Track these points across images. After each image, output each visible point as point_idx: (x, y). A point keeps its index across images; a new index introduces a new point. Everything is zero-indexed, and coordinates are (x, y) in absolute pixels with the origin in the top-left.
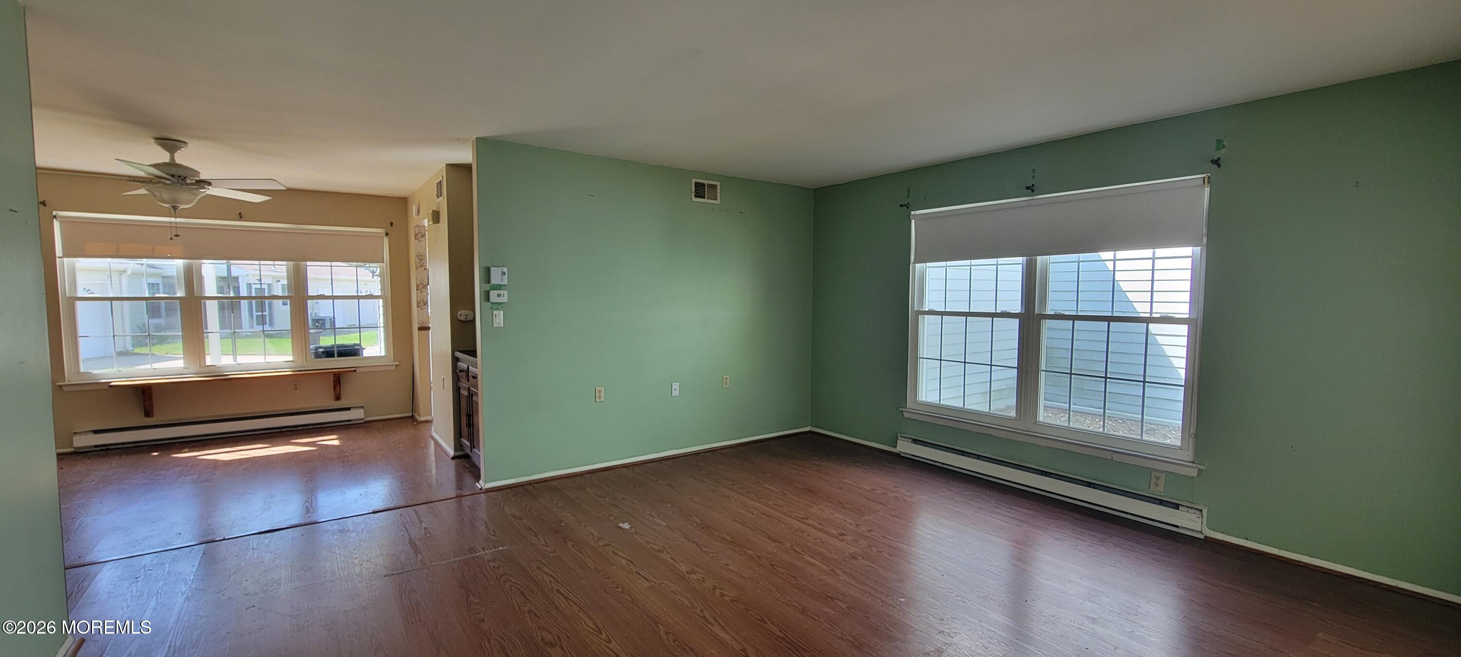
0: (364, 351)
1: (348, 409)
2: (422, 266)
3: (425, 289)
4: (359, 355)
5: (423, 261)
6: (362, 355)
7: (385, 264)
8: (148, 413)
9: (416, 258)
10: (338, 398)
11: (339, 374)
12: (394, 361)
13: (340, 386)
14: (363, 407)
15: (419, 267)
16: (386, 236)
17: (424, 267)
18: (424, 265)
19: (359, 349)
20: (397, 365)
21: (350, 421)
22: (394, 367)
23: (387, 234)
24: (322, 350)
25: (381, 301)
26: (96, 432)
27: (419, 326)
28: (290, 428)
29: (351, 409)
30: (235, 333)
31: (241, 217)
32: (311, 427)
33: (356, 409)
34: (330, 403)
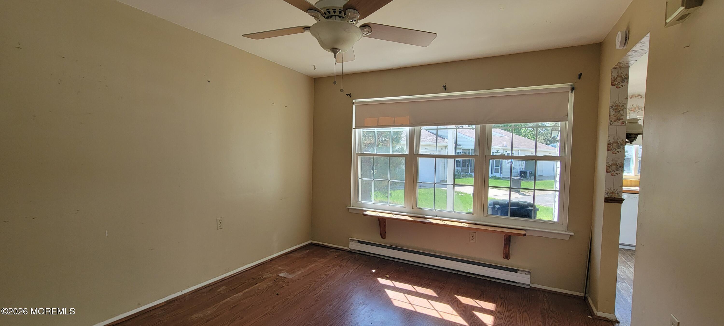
0: (538, 213)
1: (516, 271)
2: (618, 119)
3: (621, 150)
4: (531, 217)
5: (622, 112)
6: (535, 216)
7: (568, 122)
8: (383, 236)
9: (611, 110)
10: (507, 256)
11: (510, 236)
12: (568, 230)
13: (510, 246)
14: (530, 272)
15: (614, 121)
16: (572, 91)
17: (621, 121)
18: (622, 117)
19: (532, 210)
20: (571, 236)
21: (516, 283)
22: (567, 238)
23: (573, 89)
24: (498, 206)
25: (559, 163)
26: (359, 242)
27: (606, 196)
28: (465, 273)
29: (518, 271)
30: (435, 184)
31: (445, 89)
32: (481, 278)
33: (523, 273)
34: (500, 260)
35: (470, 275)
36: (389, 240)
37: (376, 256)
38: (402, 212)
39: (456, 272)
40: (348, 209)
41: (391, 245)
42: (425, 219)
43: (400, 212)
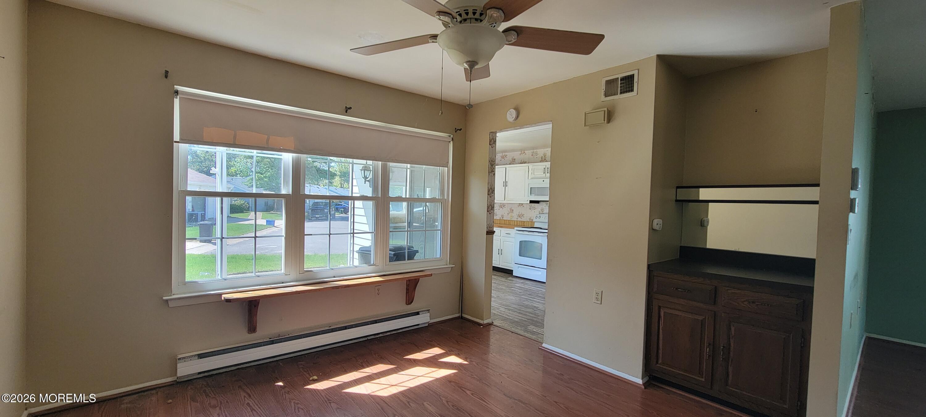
1: (418, 313)
5: (493, 166)
7: (448, 168)
8: (252, 330)
9: (489, 164)
10: (410, 303)
11: (412, 280)
12: (449, 264)
13: (415, 290)
14: (428, 310)
16: (452, 141)
20: (452, 267)
21: (417, 325)
22: (447, 270)
23: (452, 139)
26: (201, 356)
27: (487, 230)
28: (373, 336)
29: (420, 313)
30: (331, 234)
31: (347, 111)
32: (389, 334)
33: (424, 312)
34: (403, 308)
35: (378, 336)
36: (263, 332)
37: (242, 366)
38: (283, 283)
39: (366, 339)
40: (167, 301)
41: (270, 339)
42: (326, 284)
43: (282, 283)
